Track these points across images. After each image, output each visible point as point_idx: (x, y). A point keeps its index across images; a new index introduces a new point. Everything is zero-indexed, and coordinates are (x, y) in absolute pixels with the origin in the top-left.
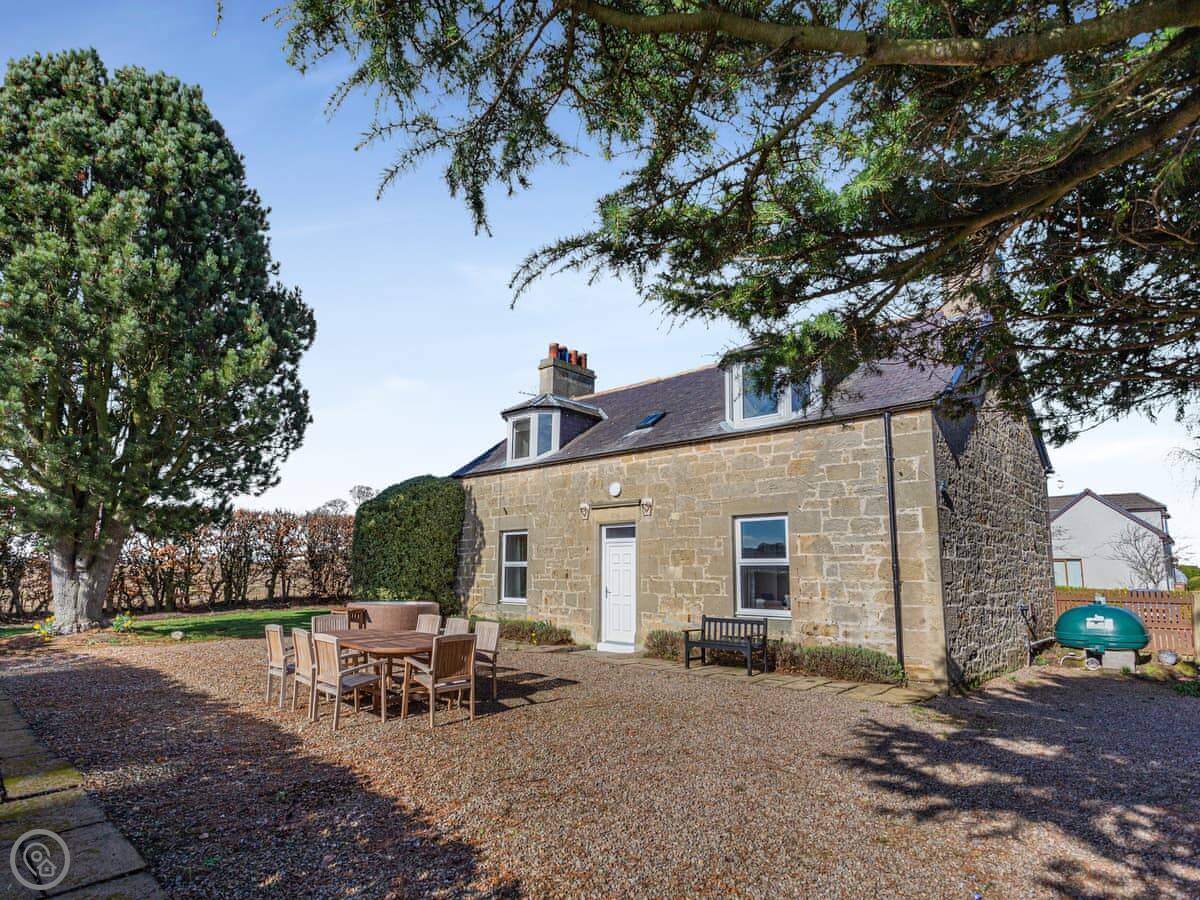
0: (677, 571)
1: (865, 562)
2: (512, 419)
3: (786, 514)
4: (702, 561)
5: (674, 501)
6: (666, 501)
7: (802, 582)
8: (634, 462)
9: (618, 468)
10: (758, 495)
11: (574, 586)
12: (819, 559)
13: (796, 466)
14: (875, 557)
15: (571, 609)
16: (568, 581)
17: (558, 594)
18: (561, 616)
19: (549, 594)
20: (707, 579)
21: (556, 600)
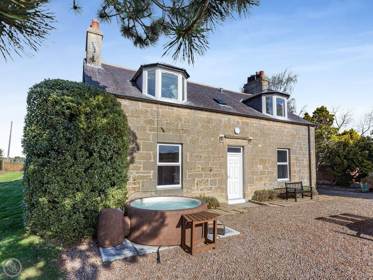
0: (260, 167)
4: (269, 163)
6: (257, 139)
8: (244, 120)
10: (283, 142)
11: (214, 175)
12: (297, 163)
13: (292, 135)
15: (213, 187)
17: (205, 180)
18: (207, 192)
19: (199, 181)
20: (270, 169)
21: (204, 183)
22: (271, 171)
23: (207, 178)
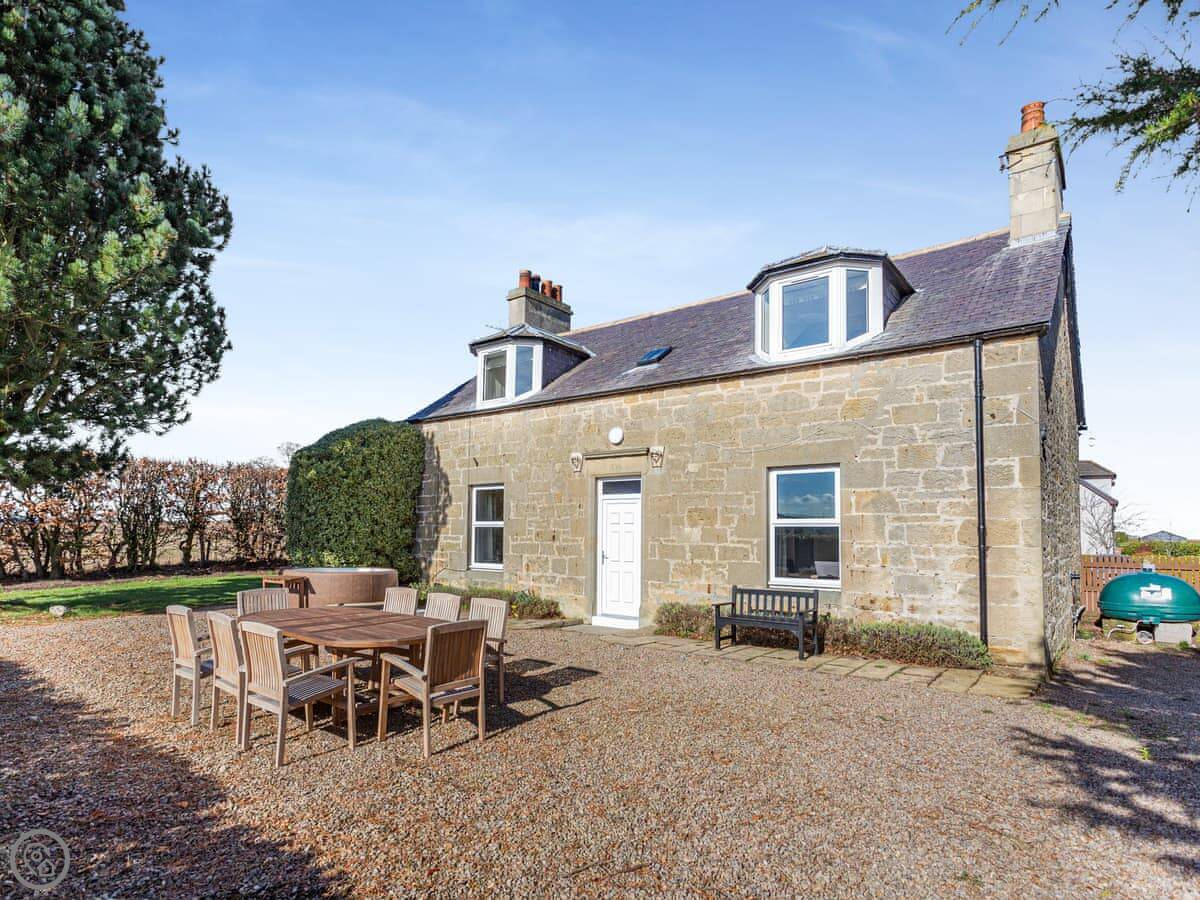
0: (694, 534)
1: (941, 523)
2: (483, 353)
3: (837, 465)
4: (727, 521)
5: (692, 450)
6: (682, 449)
7: (856, 546)
8: (641, 402)
9: (620, 411)
10: (800, 442)
11: (562, 550)
12: (879, 520)
13: (853, 407)
14: (955, 515)
15: (559, 577)
16: (556, 544)
17: (543, 559)
18: (546, 585)
19: (532, 560)
20: (733, 542)
21: (540, 567)
22: (737, 548)
23: (545, 556)
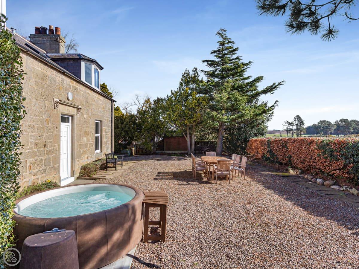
0: (85, 139)
4: (90, 135)
5: (85, 110)
7: (103, 141)
10: (99, 114)
11: (49, 152)
12: (105, 135)
13: (103, 108)
15: (47, 168)
16: (46, 149)
17: (39, 160)
18: (41, 176)
19: (32, 162)
20: (91, 142)
21: (38, 165)
22: (92, 144)
23: (40, 157)
